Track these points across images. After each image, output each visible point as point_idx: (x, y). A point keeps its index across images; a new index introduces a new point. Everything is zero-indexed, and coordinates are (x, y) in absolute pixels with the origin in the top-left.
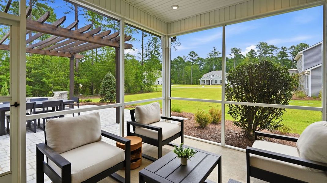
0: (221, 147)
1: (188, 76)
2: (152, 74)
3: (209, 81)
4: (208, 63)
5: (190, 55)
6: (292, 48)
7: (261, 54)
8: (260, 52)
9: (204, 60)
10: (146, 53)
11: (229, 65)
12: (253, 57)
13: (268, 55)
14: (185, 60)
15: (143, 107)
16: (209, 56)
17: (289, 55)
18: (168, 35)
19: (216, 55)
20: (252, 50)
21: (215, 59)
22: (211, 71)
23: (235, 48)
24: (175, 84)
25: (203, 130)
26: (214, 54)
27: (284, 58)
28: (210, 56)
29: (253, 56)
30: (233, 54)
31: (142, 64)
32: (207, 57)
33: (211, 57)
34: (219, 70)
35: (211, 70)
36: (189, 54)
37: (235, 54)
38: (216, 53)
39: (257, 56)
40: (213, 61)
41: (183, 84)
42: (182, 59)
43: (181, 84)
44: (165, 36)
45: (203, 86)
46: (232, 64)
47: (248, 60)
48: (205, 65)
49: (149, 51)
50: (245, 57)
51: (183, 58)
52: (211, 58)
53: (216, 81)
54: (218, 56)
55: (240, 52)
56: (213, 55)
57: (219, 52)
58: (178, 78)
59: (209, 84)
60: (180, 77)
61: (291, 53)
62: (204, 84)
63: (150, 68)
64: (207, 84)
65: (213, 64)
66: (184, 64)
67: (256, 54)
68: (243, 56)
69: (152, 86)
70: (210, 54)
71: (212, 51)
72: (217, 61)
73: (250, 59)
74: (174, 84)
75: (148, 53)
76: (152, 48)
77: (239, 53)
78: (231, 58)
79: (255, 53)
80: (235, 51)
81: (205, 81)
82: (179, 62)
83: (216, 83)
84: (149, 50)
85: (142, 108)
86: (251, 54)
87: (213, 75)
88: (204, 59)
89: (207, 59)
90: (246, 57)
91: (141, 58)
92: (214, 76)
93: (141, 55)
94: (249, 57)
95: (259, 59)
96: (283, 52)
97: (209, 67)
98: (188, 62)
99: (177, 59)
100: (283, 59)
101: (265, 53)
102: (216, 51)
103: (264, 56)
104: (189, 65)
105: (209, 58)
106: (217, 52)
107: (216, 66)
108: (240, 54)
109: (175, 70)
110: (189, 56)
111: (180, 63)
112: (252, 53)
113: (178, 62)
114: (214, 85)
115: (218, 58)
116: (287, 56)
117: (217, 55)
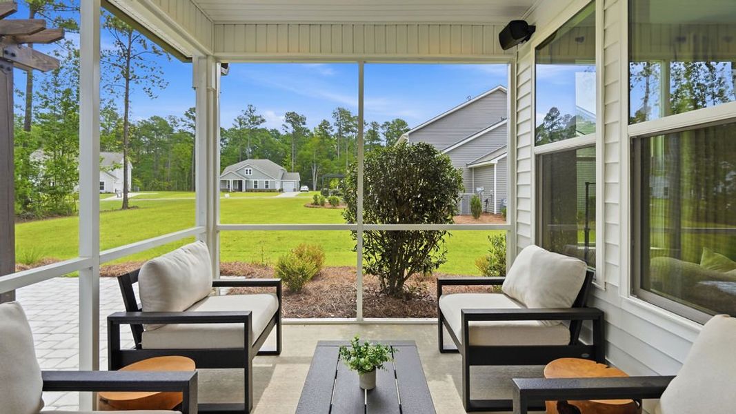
0: (357, 326)
1: (184, 169)
2: (69, 161)
3: (240, 182)
4: (235, 139)
5: (190, 117)
6: (385, 125)
7: (339, 130)
8: (338, 127)
9: (226, 131)
10: (43, 93)
11: (282, 149)
12: (327, 135)
13: (350, 134)
14: (174, 128)
15: (166, 259)
16: (238, 124)
17: (382, 137)
18: (217, 54)
19: (253, 123)
20: (324, 120)
21: (253, 132)
22: (242, 160)
23: (294, 113)
24: (145, 190)
25: (302, 298)
26: (249, 121)
27: (375, 142)
28: (240, 124)
29: (327, 133)
30: (289, 125)
31: (28, 128)
32: (233, 127)
33: (243, 126)
34: (260, 158)
35: (243, 157)
36: (187, 114)
37: (293, 126)
38: (254, 118)
39: (333, 133)
40: (248, 137)
41: (169, 189)
42: (167, 125)
43: (164, 190)
44: (207, 56)
45: (227, 195)
46: (287, 147)
47: (317, 141)
48: (227, 144)
49: (58, 88)
50: (312, 135)
51: (169, 123)
52: (244, 130)
53: (256, 182)
54: (259, 127)
55: (304, 124)
56: (247, 122)
57: (260, 117)
58: (155, 174)
59: (240, 190)
60: (158, 172)
61: (384, 134)
62: (227, 191)
63: (61, 140)
64: (235, 191)
65: (246, 144)
66: (171, 137)
67: (332, 131)
68: (308, 131)
69: (67, 197)
70: (240, 120)
71: (246, 114)
72: (257, 137)
73: (322, 138)
74: (140, 190)
75: (51, 95)
76: (68, 81)
77: (301, 124)
78: (285, 133)
79: (331, 128)
80: (295, 119)
81: (229, 181)
82: (156, 130)
83: (256, 186)
84: (56, 84)
85: (167, 265)
86: (323, 130)
87: (248, 169)
88: (226, 129)
89: (233, 129)
90: (314, 133)
91: (24, 108)
92: (250, 170)
93: (25, 97)
94: (319, 134)
95: (336, 141)
96: (374, 131)
97: (237, 150)
98: (182, 132)
99: (151, 122)
100: (374, 145)
101: (347, 129)
102: (255, 114)
103: (346, 135)
104: (187, 141)
105: (239, 128)
106: (256, 117)
107: (253, 148)
108: (303, 126)
109: (145, 152)
110: (185, 118)
111: (160, 134)
112: (326, 128)
113: (153, 130)
114: (252, 191)
115: (259, 130)
116: (379, 140)
117: (257, 124)
